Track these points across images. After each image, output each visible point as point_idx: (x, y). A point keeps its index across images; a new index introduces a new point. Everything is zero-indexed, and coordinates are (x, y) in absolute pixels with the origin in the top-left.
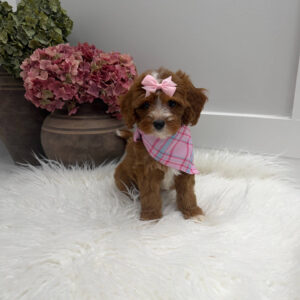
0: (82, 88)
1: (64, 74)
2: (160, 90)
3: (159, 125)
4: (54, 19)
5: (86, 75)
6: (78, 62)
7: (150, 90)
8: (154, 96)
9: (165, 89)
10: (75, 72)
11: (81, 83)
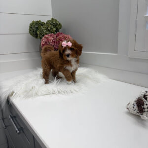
2: (67, 46)
3: (68, 56)
5: (55, 42)
7: (64, 46)
8: (65, 48)
9: (69, 45)
10: (51, 41)
11: (53, 44)
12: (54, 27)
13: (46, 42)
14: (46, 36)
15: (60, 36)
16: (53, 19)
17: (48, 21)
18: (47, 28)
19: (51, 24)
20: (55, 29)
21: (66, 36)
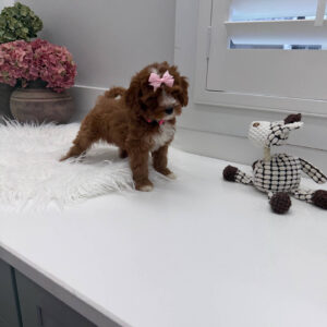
0: (28, 70)
1: (14, 61)
2: (163, 83)
4: (22, 21)
5: (30, 61)
6: (24, 53)
7: (156, 85)
8: (160, 90)
9: (166, 83)
10: (21, 59)
11: (26, 67)
12: (25, 26)
13: (7, 61)
14: (6, 45)
15: (43, 48)
16: (20, 6)
17: (8, 9)
18: (7, 27)
19: (15, 17)
20: (26, 31)
21: (57, 49)
